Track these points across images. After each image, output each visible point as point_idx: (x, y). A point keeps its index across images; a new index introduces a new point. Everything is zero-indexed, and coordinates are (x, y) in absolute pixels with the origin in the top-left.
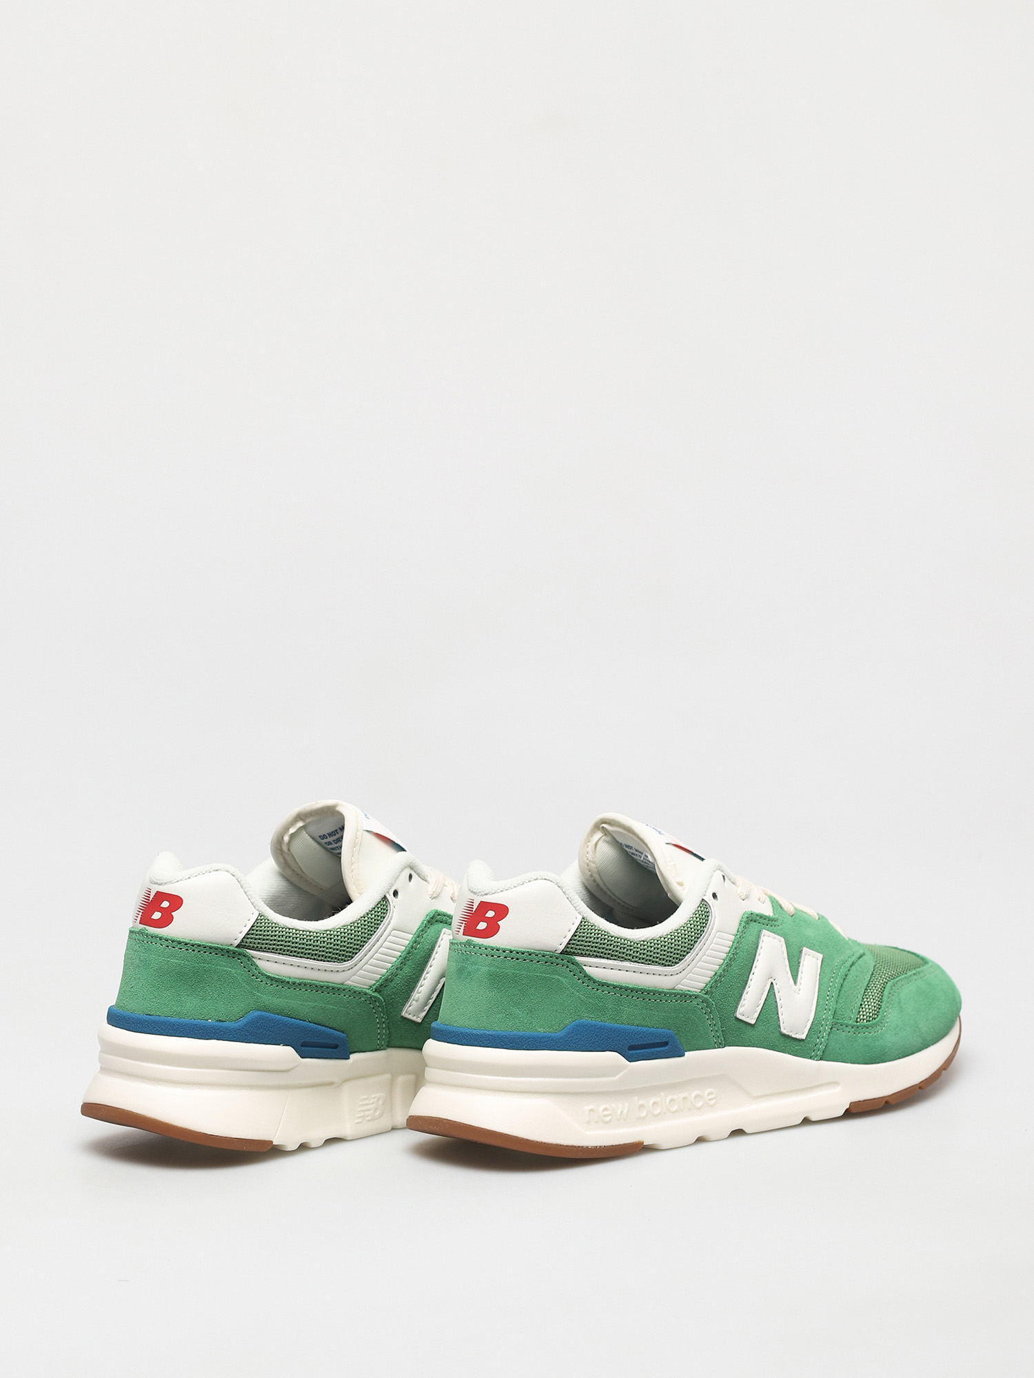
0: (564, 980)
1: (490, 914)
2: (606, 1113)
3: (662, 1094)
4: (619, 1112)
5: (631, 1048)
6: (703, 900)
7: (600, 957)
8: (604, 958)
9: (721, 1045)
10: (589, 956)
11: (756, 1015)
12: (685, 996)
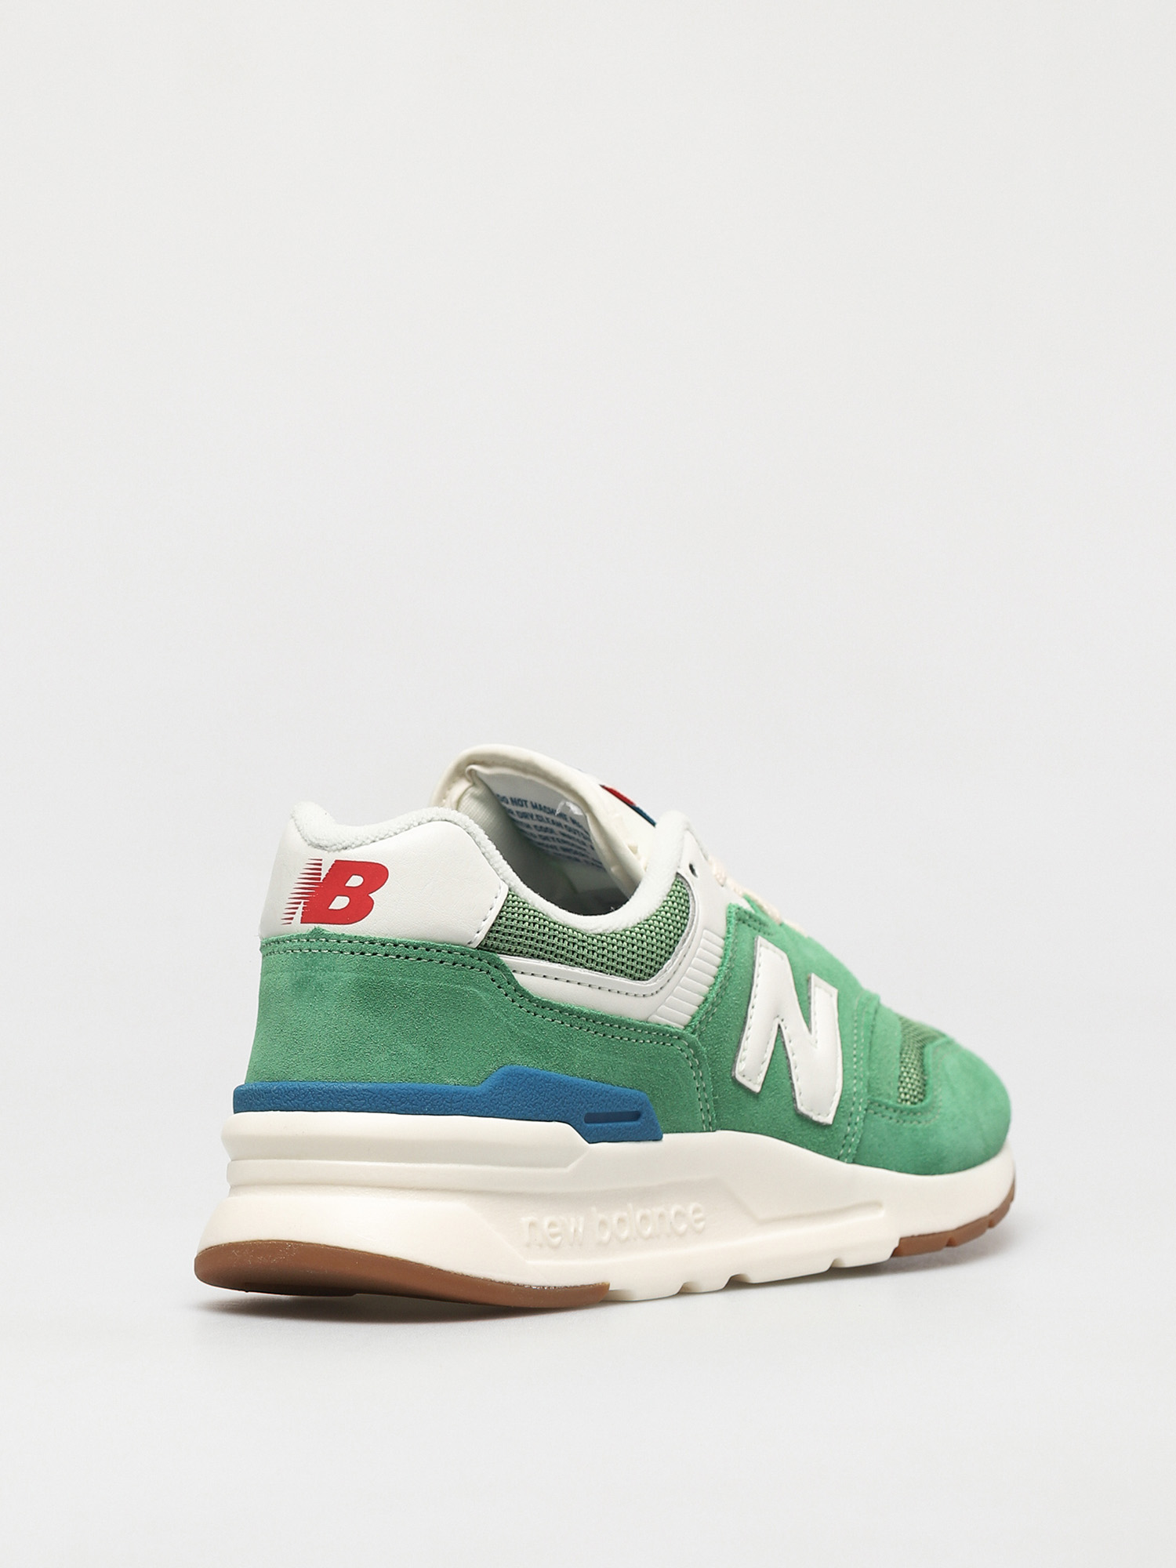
0: (482, 995)
1: (355, 881)
2: (554, 1230)
3: (630, 1205)
4: (572, 1230)
5: (591, 1118)
6: (678, 874)
7: (538, 957)
8: (543, 959)
9: (711, 1127)
10: (521, 954)
11: (761, 1079)
12: (662, 1035)
